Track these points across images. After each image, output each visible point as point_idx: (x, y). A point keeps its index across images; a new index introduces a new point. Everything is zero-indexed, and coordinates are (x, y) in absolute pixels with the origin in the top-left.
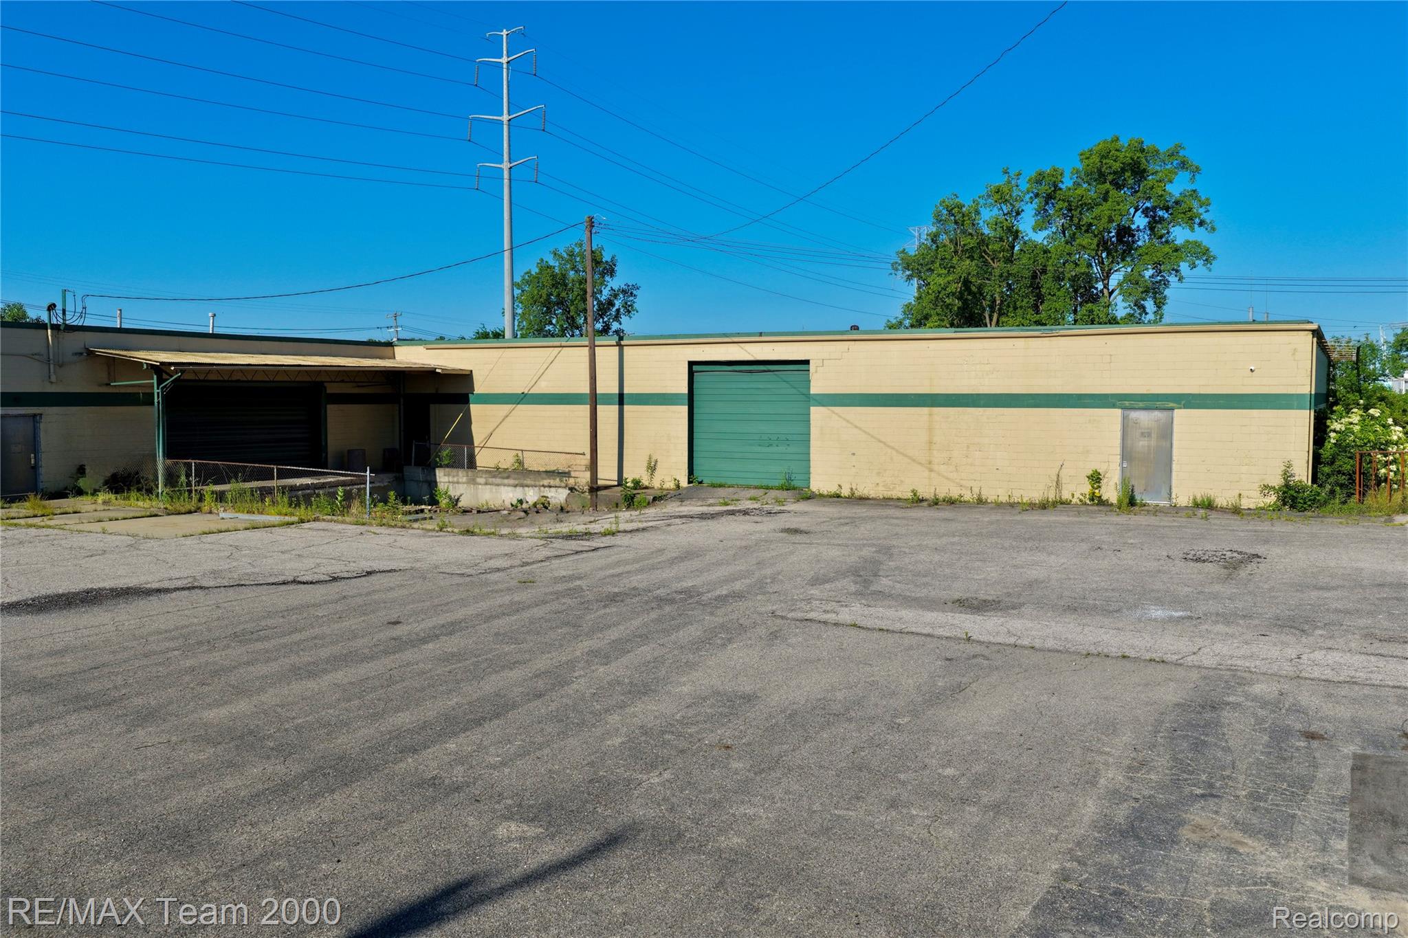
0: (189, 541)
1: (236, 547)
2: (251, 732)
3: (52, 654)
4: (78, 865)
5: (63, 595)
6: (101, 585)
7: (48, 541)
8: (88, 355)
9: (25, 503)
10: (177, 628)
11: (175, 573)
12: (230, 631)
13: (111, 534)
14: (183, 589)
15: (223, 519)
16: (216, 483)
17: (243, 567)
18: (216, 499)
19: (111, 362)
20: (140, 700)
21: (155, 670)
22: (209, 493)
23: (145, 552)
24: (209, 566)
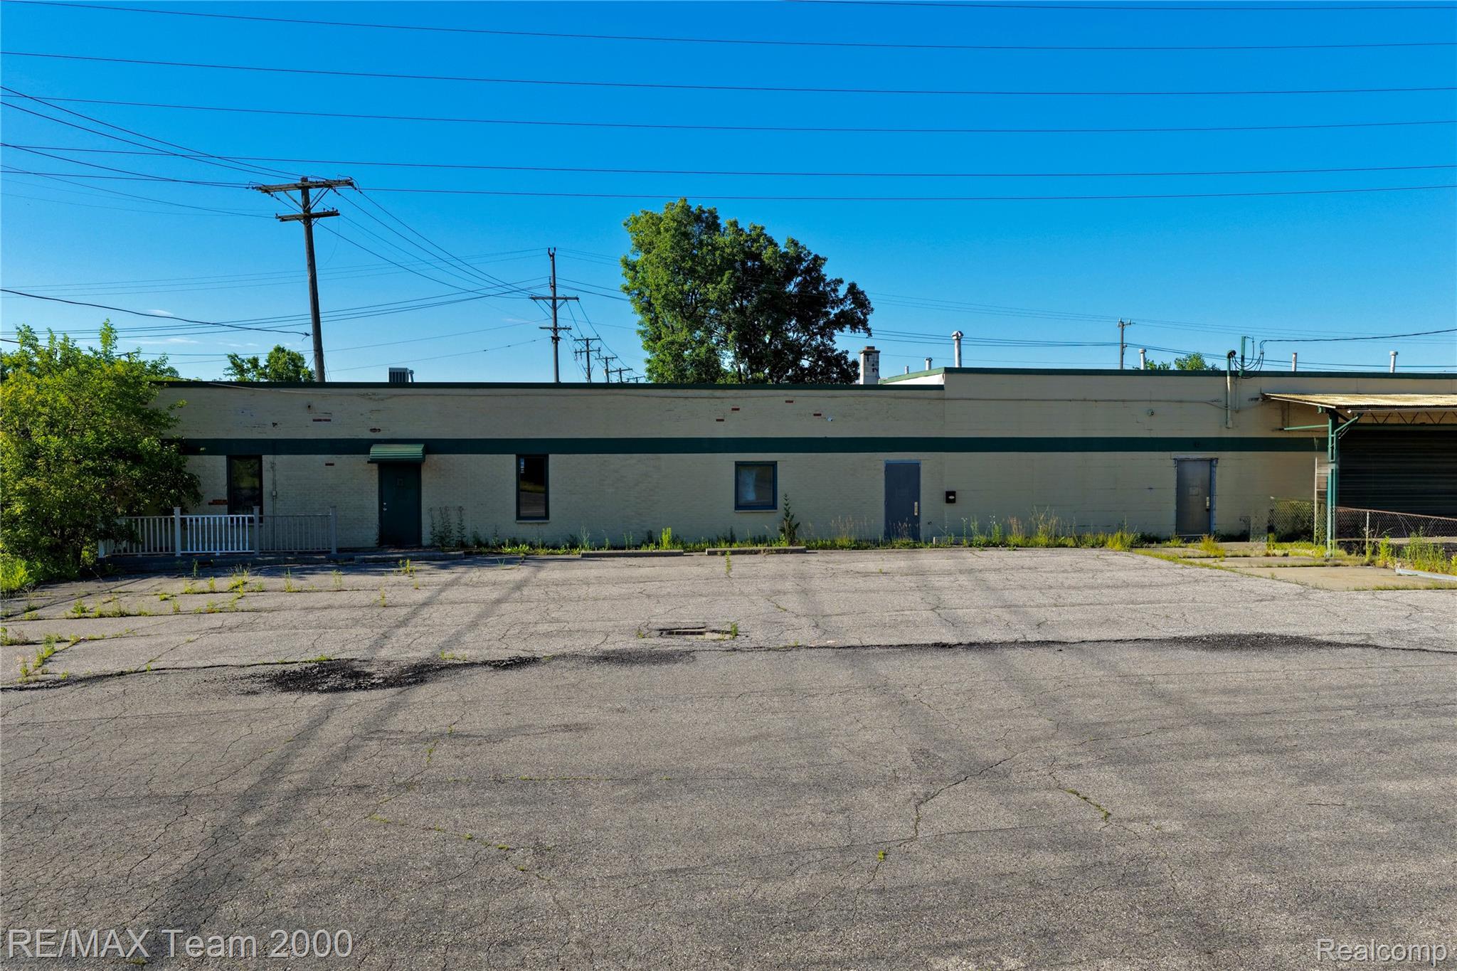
0: (1361, 596)
1: (1416, 608)
2: (1438, 817)
3: (1225, 691)
4: (1253, 906)
5: (1235, 636)
6: (1271, 631)
7: (1221, 581)
8: (1264, 400)
9: (1200, 544)
10: (1350, 687)
11: (1346, 628)
12: (1410, 699)
13: (1280, 580)
14: (1356, 646)
15: (1400, 575)
16: (1392, 536)
17: (1424, 630)
18: (1393, 553)
19: (1286, 407)
20: (1312, 755)
21: (1327, 726)
22: (1385, 546)
23: (1315, 602)
24: (1384, 625)
